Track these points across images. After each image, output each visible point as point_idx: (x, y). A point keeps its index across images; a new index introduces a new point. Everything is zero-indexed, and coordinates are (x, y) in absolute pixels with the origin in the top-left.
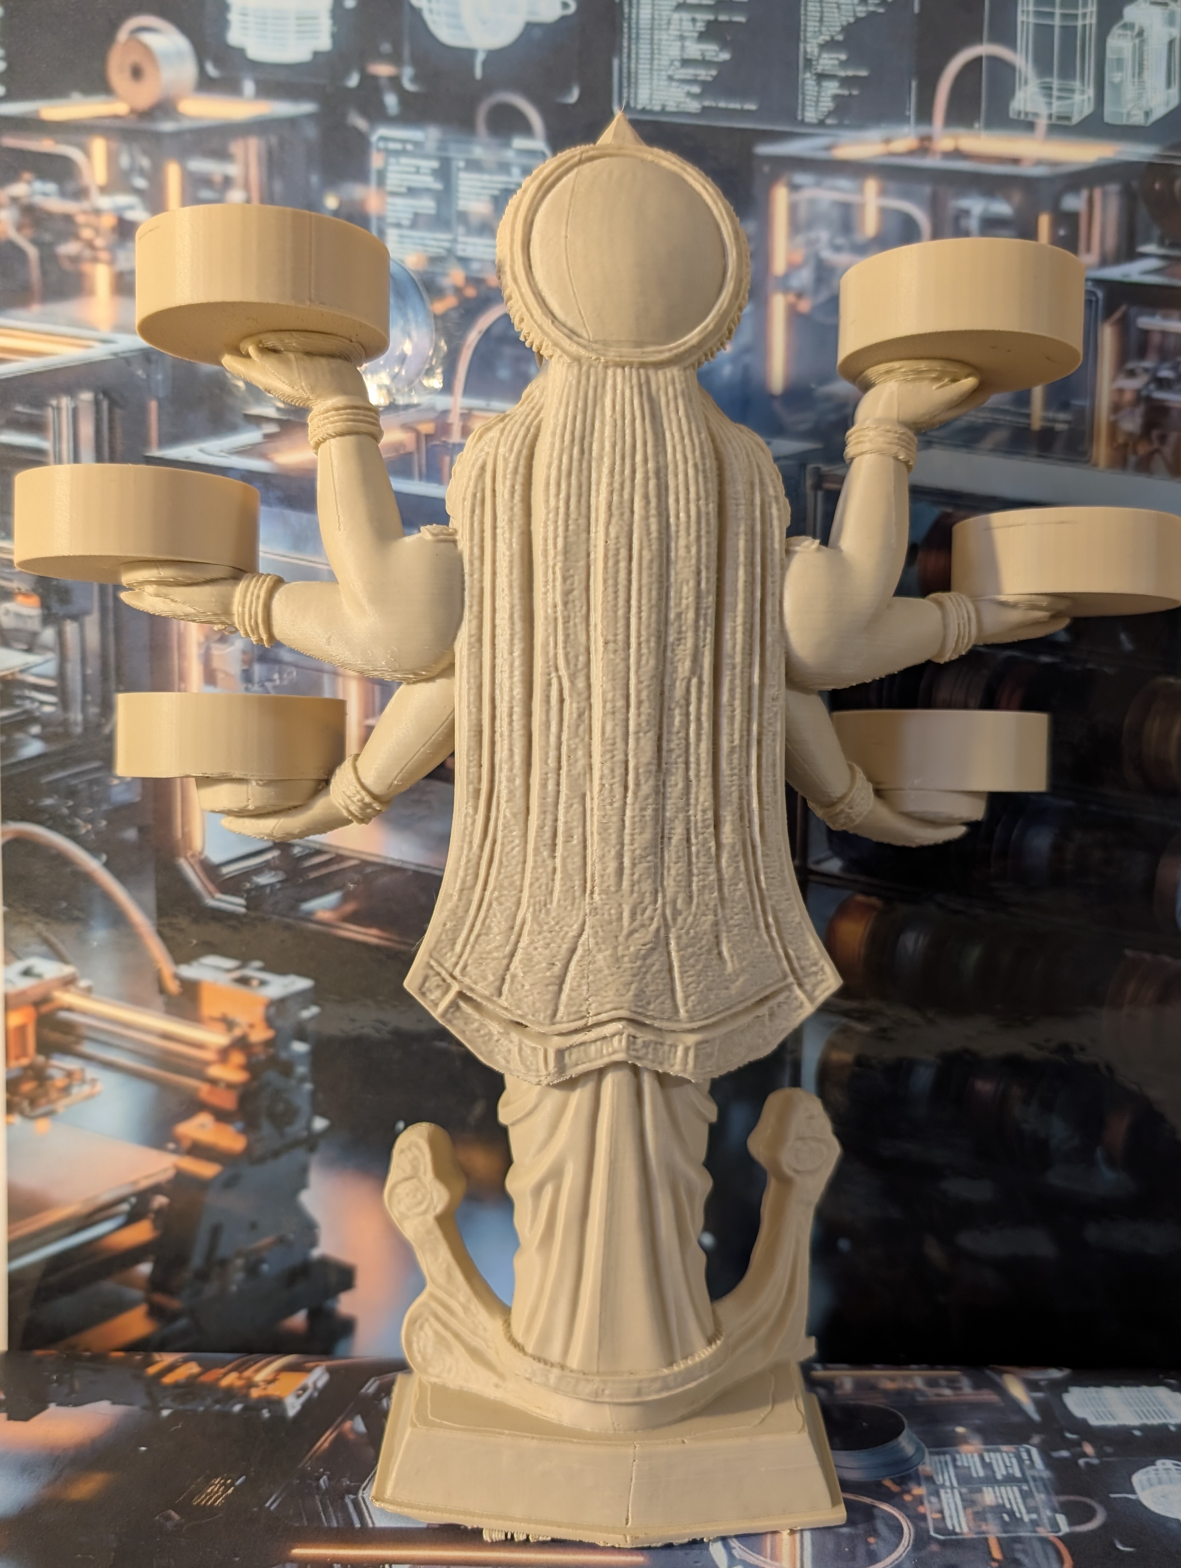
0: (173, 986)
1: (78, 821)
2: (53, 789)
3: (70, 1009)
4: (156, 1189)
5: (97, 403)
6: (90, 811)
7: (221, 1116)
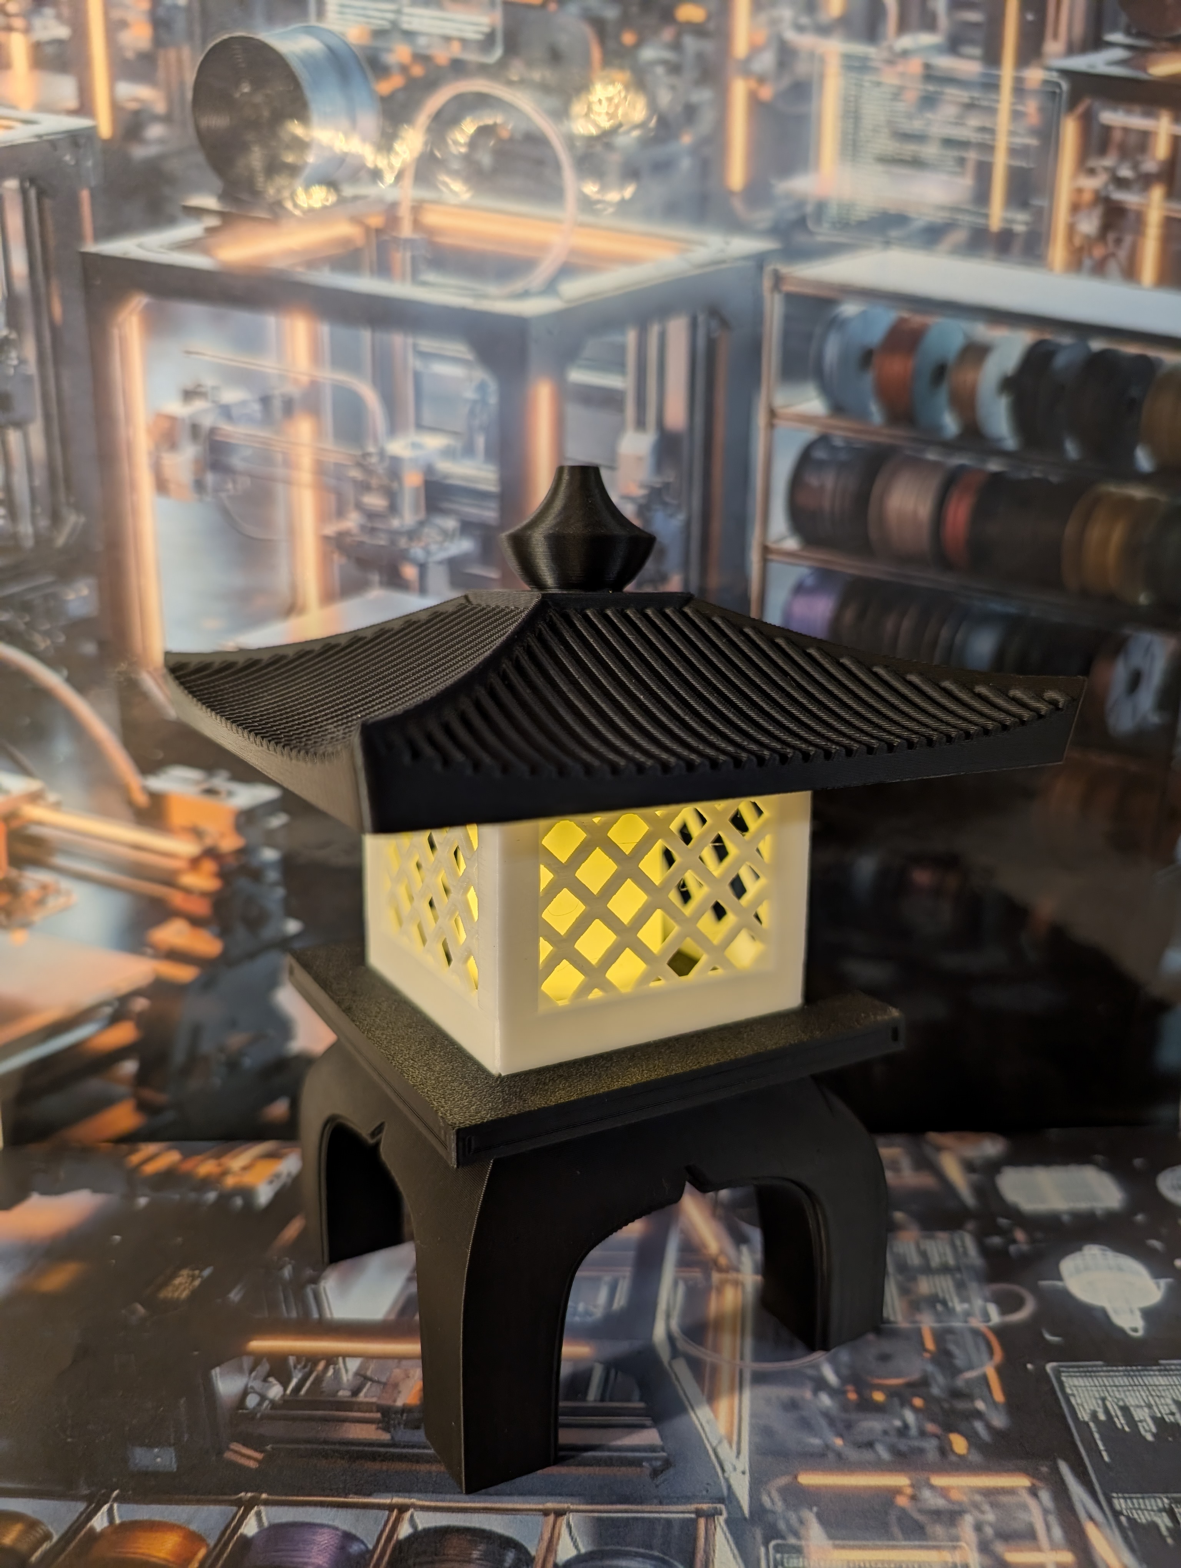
0: (141, 799)
1: (36, 636)
2: (7, 604)
3: (40, 823)
4: (137, 993)
5: (24, 193)
6: (47, 626)
7: (197, 922)
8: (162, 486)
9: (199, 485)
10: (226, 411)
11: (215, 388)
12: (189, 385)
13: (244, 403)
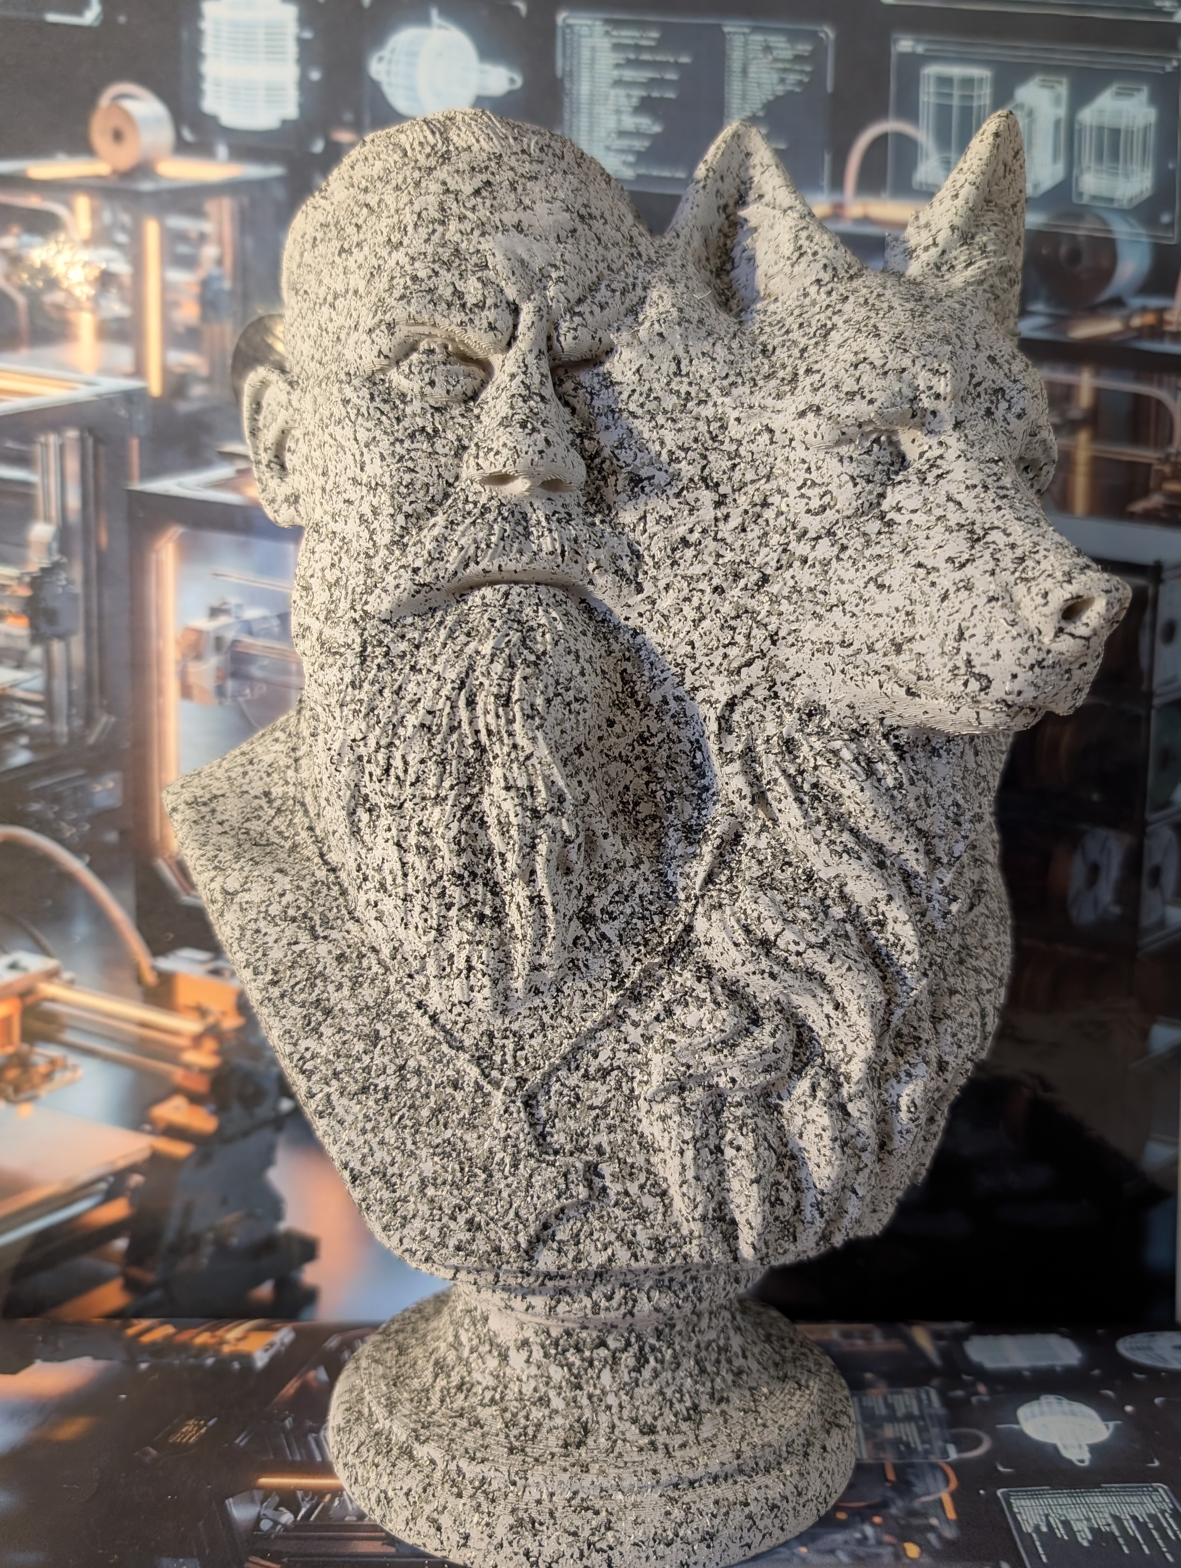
0: (150, 978)
1: (63, 824)
2: (39, 795)
3: (53, 1000)
4: (133, 1169)
5: (82, 440)
6: (74, 815)
7: (195, 1099)
8: (186, 691)
9: (220, 691)
10: (248, 628)
11: (239, 606)
12: (216, 603)
13: (264, 619)
